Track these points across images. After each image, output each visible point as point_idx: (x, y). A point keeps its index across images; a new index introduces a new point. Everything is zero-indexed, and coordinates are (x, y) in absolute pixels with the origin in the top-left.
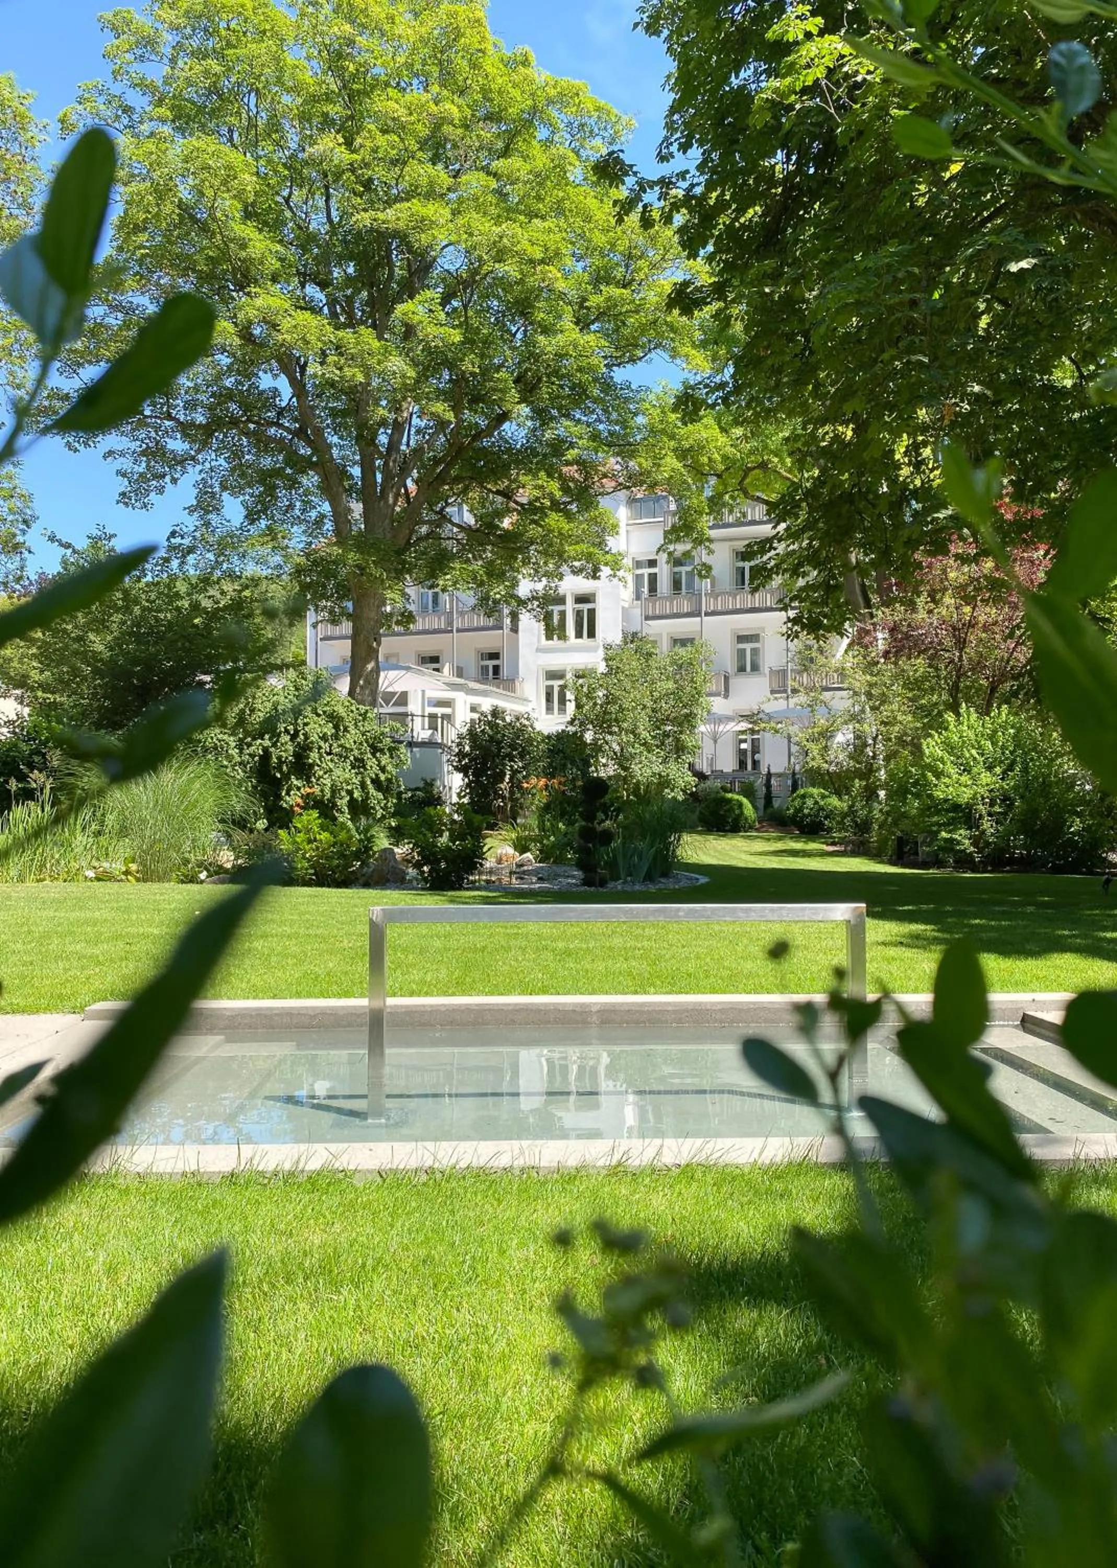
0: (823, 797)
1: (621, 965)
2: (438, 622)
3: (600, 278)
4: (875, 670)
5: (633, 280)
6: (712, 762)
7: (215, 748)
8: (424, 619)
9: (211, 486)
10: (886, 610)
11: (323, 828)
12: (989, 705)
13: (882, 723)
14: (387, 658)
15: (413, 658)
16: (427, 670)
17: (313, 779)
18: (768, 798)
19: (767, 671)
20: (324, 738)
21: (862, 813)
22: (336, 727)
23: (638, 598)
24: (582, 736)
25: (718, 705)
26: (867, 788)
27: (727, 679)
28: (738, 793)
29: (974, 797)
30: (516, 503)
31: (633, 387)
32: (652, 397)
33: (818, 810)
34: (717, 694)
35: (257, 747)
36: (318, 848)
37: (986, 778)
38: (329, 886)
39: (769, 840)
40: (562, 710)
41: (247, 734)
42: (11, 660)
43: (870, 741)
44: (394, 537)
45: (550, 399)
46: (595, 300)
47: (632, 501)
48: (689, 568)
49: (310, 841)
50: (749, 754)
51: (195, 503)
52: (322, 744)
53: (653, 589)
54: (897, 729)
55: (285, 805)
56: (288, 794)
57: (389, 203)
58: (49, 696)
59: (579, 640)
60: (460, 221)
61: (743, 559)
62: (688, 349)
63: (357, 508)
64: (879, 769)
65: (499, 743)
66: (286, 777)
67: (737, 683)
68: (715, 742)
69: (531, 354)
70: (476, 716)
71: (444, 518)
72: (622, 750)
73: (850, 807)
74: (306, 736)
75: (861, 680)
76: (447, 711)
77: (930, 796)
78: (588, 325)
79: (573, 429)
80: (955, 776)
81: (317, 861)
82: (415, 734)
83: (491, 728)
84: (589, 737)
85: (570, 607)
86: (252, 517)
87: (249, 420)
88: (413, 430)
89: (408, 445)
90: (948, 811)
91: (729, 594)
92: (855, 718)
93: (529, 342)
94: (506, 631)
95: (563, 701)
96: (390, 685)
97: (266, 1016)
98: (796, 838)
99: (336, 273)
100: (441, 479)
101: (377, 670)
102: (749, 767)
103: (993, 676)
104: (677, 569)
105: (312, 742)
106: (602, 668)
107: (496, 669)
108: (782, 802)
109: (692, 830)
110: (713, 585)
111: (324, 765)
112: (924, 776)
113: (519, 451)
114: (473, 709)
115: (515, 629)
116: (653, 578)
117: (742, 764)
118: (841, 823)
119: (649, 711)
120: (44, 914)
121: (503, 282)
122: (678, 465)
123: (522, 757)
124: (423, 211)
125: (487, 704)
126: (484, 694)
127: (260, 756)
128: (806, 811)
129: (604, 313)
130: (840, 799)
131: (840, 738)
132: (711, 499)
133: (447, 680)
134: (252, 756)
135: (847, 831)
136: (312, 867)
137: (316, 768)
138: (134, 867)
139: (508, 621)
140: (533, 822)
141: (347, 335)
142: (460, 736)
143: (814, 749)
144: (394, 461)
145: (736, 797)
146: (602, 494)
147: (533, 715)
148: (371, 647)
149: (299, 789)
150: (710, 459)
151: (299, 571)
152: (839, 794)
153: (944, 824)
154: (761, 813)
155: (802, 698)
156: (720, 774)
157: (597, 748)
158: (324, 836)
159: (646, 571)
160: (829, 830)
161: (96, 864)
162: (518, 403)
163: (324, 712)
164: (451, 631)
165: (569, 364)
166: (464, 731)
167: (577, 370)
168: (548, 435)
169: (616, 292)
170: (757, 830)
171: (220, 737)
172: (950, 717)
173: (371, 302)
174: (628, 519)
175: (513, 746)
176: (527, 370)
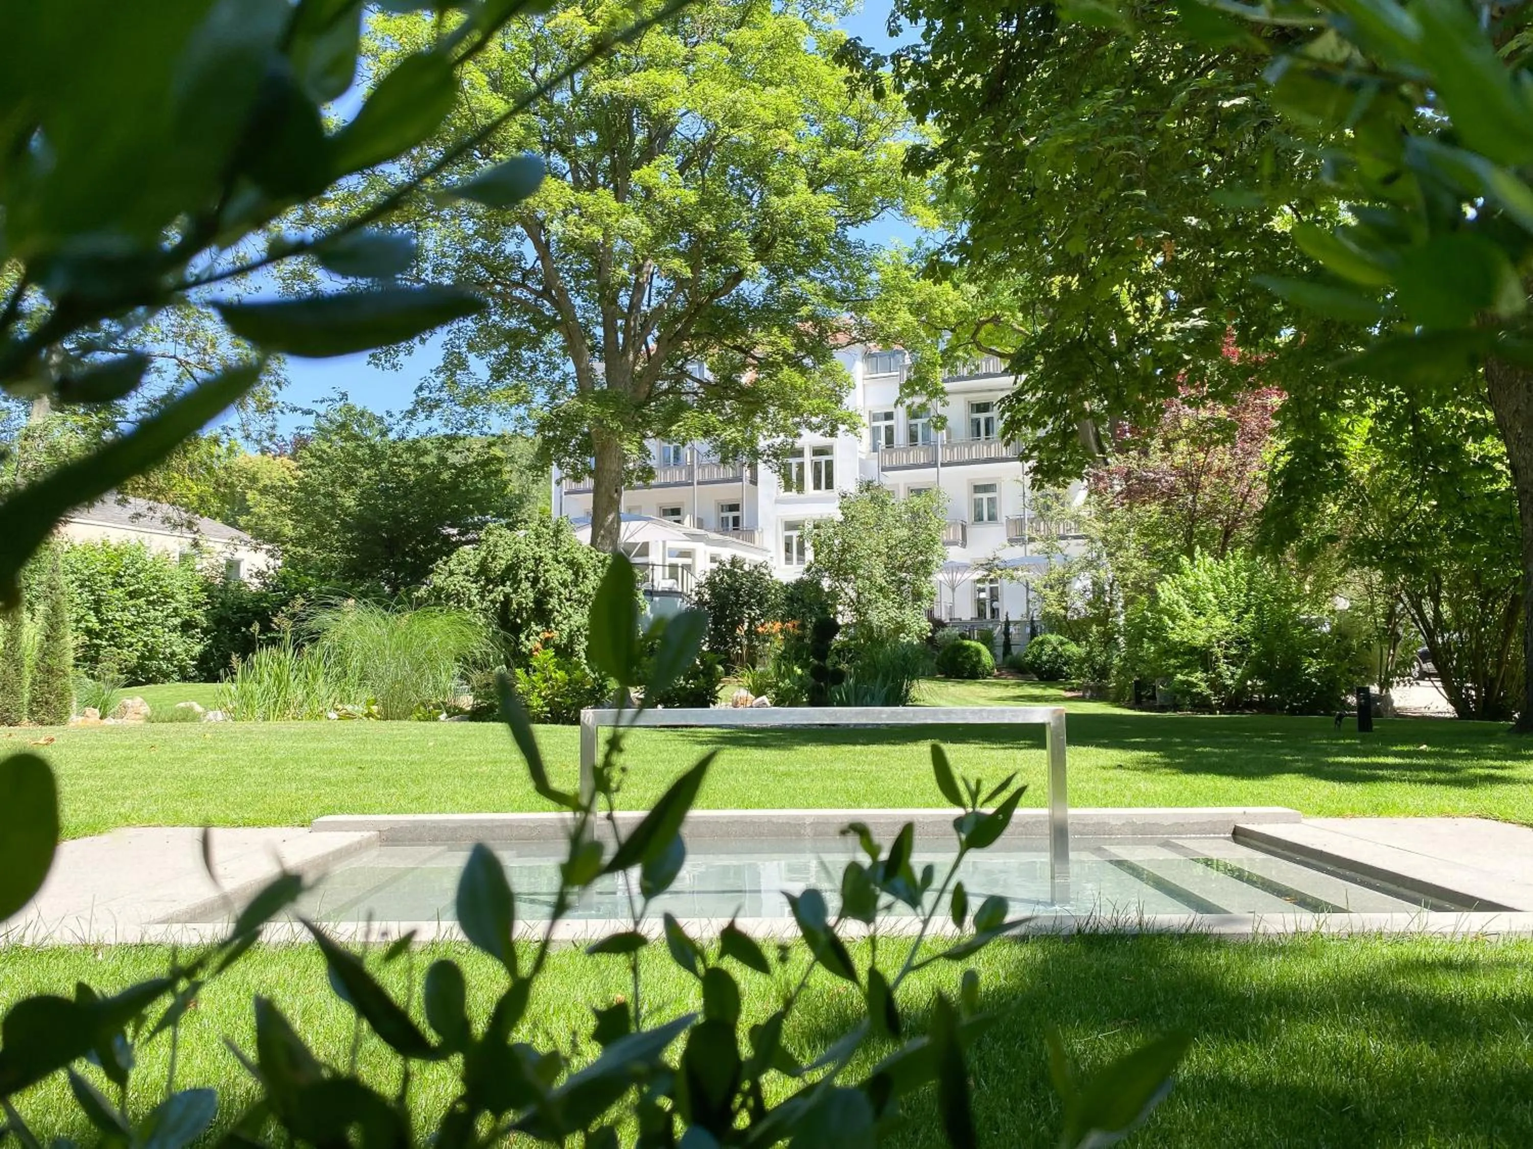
0: (1062, 644)
1: (839, 784)
2: (680, 475)
3: (834, 141)
4: (1110, 516)
5: (865, 142)
6: (951, 609)
7: (458, 594)
8: (665, 473)
9: (459, 347)
10: (1120, 457)
11: (559, 667)
12: (1224, 549)
13: (1118, 568)
14: (629, 510)
15: (656, 510)
16: (669, 521)
17: (553, 625)
18: (1007, 645)
19: (1004, 520)
20: (564, 584)
21: (1101, 659)
22: (576, 574)
23: (875, 449)
24: (818, 583)
25: (955, 554)
26: (1104, 634)
27: (964, 528)
28: (977, 641)
29: (1209, 640)
30: (754, 358)
31: (867, 245)
32: (885, 255)
33: (1057, 657)
34: (954, 543)
35: (499, 593)
36: (553, 686)
37: (1221, 621)
38: (563, 723)
39: (1007, 686)
40: (801, 559)
41: (489, 581)
42: (265, 517)
43: (1107, 588)
44: (635, 391)
45: (785, 257)
46: (827, 163)
47: (868, 356)
48: (925, 420)
49: (545, 681)
50: (988, 604)
51: (442, 364)
52: (562, 590)
53: (890, 441)
54: (1133, 575)
55: (524, 650)
56: (527, 638)
57: (627, 71)
58: (299, 549)
59: (818, 492)
60: (696, 88)
61: (978, 411)
62: (919, 209)
63: (599, 367)
64: (1117, 615)
65: (737, 592)
66: (527, 623)
67: (974, 532)
68: (953, 590)
69: (767, 214)
70: (715, 566)
71: (682, 374)
72: (858, 597)
73: (1089, 653)
74: (546, 582)
75: (1097, 528)
76: (688, 561)
77: (1165, 639)
78: (822, 186)
79: (807, 286)
80: (1190, 619)
81: (552, 699)
82: (655, 584)
83: (729, 577)
84: (826, 584)
85: (808, 459)
86: (498, 374)
87: (496, 282)
88: (654, 291)
89: (649, 306)
90: (1184, 654)
91: (965, 445)
92: (1090, 564)
93: (763, 204)
94: (746, 483)
95: (801, 551)
96: (632, 535)
97: (487, 828)
98: (1033, 684)
99: (580, 141)
100: (680, 336)
101: (618, 520)
102: (988, 615)
103: (1227, 521)
104: (913, 422)
105: (552, 588)
106: (839, 517)
107: (736, 521)
108: (1022, 649)
109: (931, 676)
110: (949, 437)
111: (563, 611)
112: (1160, 620)
113: (756, 308)
114: (713, 560)
115: (754, 481)
116: (889, 430)
117: (981, 613)
118: (1080, 668)
119: (884, 558)
120: (282, 744)
121: (739, 147)
122: (910, 318)
123: (760, 604)
124: (660, 80)
125: (726, 554)
126: (723, 544)
127: (501, 603)
128: (1044, 658)
129: (836, 174)
130: (1078, 645)
131: (1078, 585)
132: (944, 352)
133: (687, 531)
134: (493, 602)
135: (1085, 676)
136: (547, 705)
137: (556, 614)
138: (375, 709)
139: (747, 473)
140: (770, 667)
141: (586, 198)
142: (699, 585)
143: (1052, 595)
144: (635, 320)
145: (974, 644)
146: (836, 347)
147: (770, 564)
148: (611, 497)
149: (538, 634)
150: (942, 312)
151: (543, 425)
152: (1076, 641)
153: (1179, 667)
154: (1000, 659)
155: (1039, 545)
156: (960, 623)
157: (834, 595)
158: (560, 675)
159: (883, 424)
160: (1068, 677)
161: (340, 707)
162: (754, 261)
163: (565, 559)
164: (692, 484)
165: (804, 224)
166: (703, 580)
167: (810, 229)
168: (784, 292)
169: (848, 153)
170: (996, 677)
171: (463, 583)
172: (1184, 560)
173: (613, 168)
174: (865, 373)
175: (750, 594)
176: (763, 230)
